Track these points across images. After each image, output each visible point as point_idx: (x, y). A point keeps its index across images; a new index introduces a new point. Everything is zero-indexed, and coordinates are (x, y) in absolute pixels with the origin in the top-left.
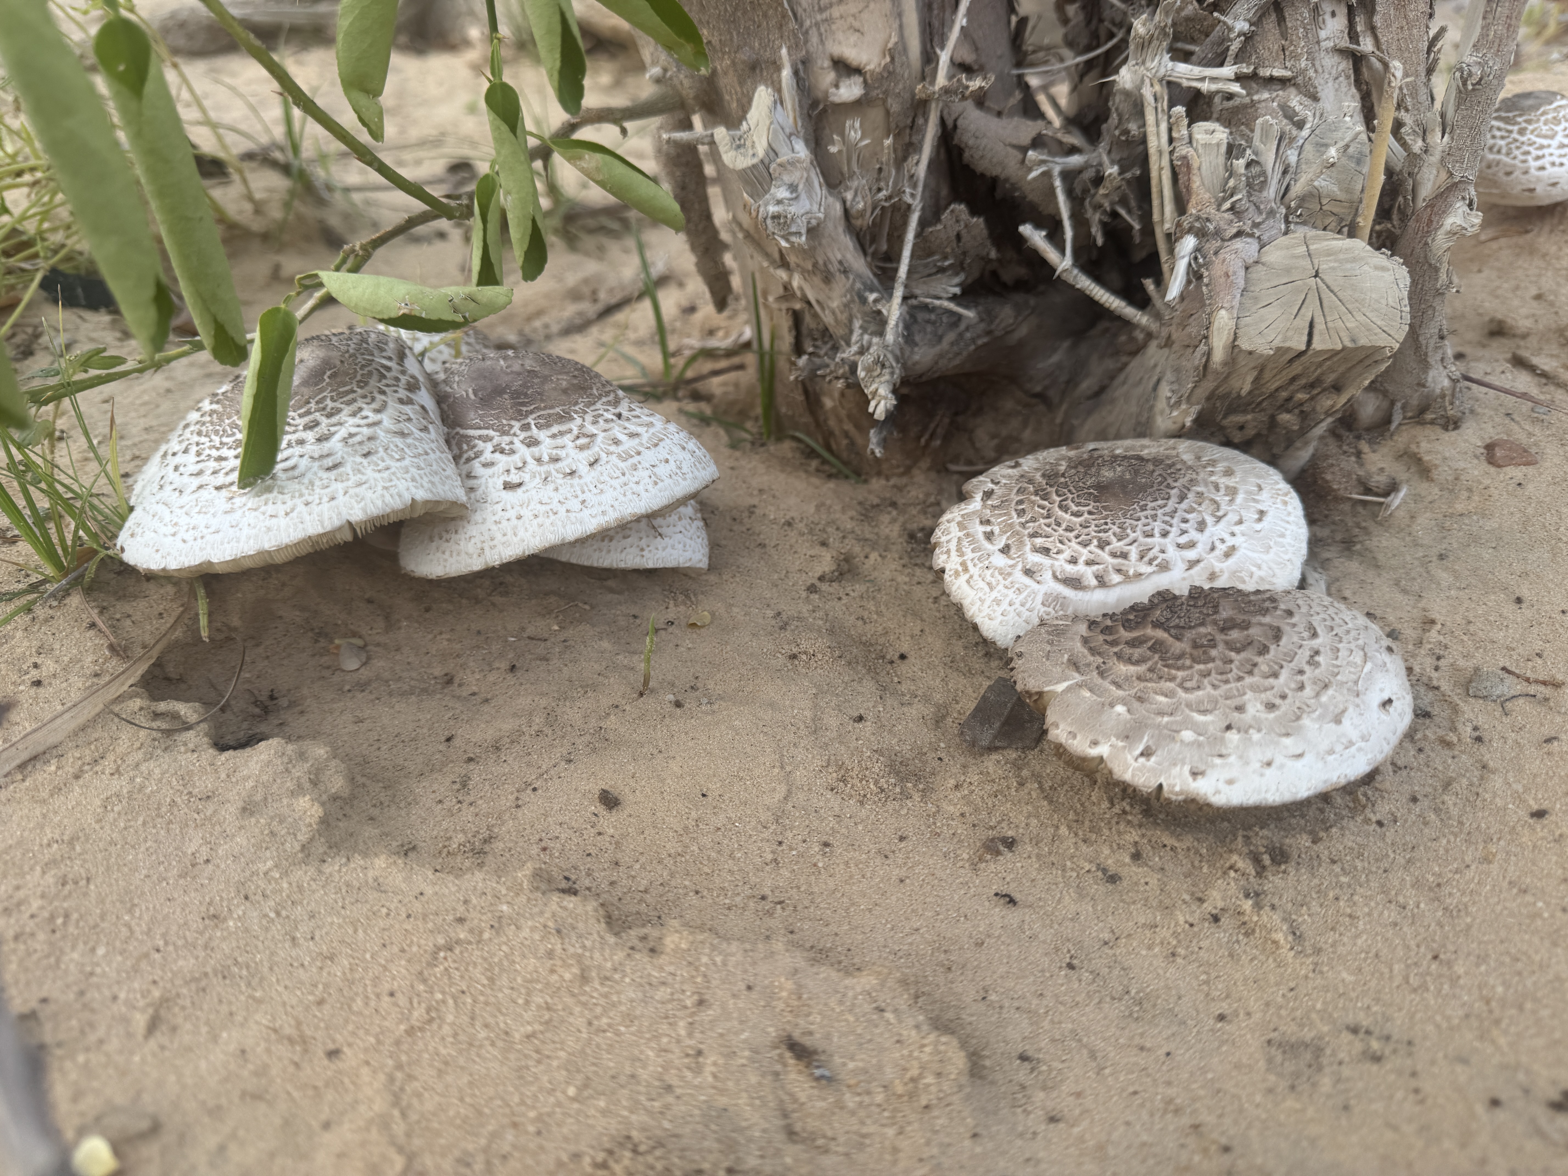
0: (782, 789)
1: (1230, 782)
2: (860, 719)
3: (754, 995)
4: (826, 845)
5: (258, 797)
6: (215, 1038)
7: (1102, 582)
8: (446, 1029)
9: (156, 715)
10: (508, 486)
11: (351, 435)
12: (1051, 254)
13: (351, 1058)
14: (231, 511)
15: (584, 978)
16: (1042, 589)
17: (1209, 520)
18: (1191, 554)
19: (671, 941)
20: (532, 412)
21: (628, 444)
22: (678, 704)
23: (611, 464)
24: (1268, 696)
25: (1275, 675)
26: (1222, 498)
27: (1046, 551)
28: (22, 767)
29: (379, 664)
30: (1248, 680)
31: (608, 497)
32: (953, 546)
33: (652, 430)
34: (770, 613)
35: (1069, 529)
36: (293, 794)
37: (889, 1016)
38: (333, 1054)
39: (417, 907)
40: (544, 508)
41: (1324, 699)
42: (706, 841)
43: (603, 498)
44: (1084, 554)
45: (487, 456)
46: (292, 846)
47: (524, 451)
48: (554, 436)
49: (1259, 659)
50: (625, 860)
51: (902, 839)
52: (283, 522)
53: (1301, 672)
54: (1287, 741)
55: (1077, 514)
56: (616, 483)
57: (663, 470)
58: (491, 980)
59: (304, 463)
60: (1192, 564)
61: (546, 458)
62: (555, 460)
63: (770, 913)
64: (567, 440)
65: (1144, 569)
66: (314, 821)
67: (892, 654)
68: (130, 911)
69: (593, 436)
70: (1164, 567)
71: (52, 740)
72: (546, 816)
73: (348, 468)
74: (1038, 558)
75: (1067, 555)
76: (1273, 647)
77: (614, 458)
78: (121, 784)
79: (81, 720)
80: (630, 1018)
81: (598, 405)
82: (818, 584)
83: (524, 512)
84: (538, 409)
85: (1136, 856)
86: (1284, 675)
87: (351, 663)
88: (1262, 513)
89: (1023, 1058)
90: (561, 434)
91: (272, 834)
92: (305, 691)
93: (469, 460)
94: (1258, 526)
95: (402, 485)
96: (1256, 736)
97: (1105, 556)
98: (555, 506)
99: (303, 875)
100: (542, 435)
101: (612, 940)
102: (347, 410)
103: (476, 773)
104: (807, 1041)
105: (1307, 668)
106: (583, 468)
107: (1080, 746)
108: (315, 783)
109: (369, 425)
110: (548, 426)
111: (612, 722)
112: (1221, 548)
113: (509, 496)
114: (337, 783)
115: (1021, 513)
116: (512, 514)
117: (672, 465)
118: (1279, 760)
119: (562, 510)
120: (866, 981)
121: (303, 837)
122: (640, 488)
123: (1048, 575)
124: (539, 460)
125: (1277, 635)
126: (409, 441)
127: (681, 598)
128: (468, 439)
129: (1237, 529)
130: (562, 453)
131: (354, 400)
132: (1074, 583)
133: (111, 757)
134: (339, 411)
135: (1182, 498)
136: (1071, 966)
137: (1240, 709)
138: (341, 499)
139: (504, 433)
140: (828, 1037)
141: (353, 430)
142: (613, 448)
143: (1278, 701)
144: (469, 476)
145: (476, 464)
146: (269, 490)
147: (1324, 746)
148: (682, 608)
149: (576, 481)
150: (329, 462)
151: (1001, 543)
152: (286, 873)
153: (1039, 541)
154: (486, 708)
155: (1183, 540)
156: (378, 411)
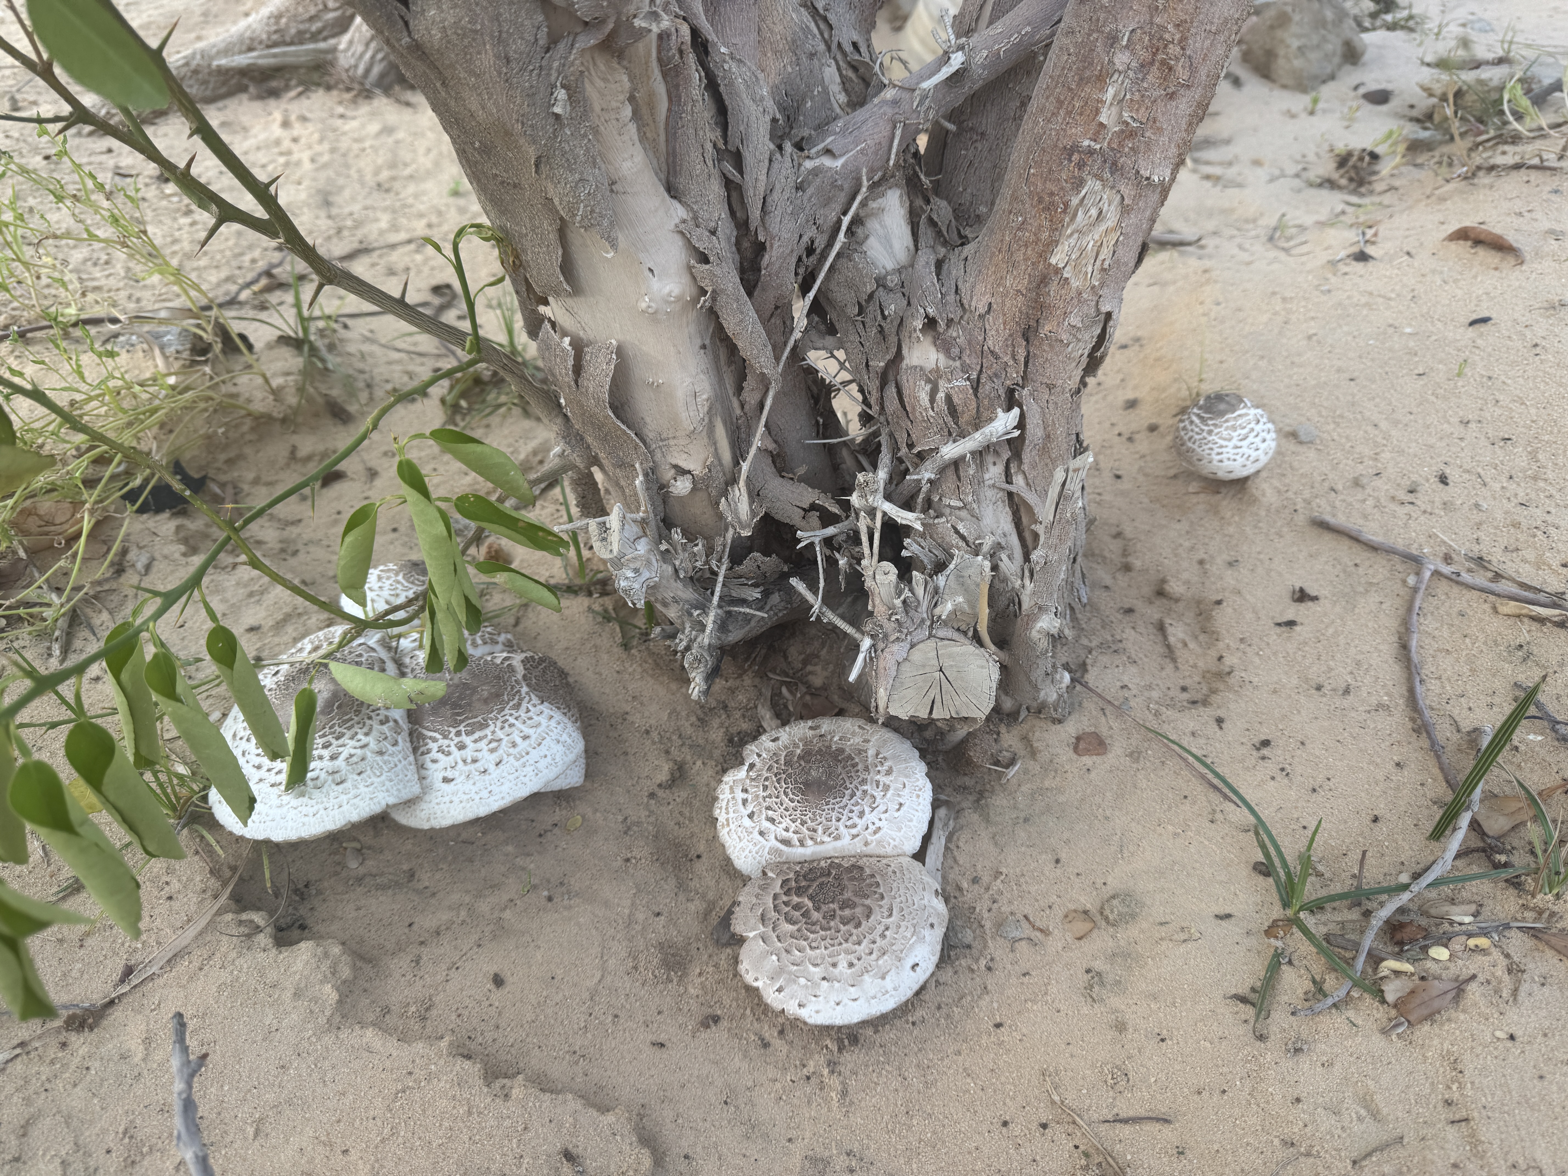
0: (598, 975)
1: (817, 1012)
2: (658, 914)
3: (553, 1125)
4: (616, 1016)
5: (303, 985)
6: (287, 1141)
7: (802, 843)
8: (400, 1140)
9: (240, 923)
10: (446, 780)
11: (351, 756)
12: (809, 596)
13: (354, 1155)
14: (281, 806)
15: (470, 1113)
16: (768, 845)
17: (867, 810)
18: (854, 831)
19: (515, 1092)
20: (462, 721)
21: (522, 745)
22: (550, 899)
23: (510, 763)
24: (852, 958)
25: (859, 943)
26: (878, 794)
27: (772, 820)
28: (169, 961)
29: (370, 863)
30: (845, 945)
31: (505, 788)
32: (724, 804)
33: (539, 730)
34: (620, 818)
35: (786, 809)
36: (322, 982)
37: (618, 1138)
38: (345, 1152)
39: (388, 1063)
40: (466, 797)
41: (880, 962)
42: (550, 1011)
43: (503, 788)
44: (793, 827)
45: (434, 754)
46: (322, 1020)
47: (456, 754)
48: (475, 741)
49: (854, 931)
50: (503, 1025)
51: (659, 1013)
52: (312, 820)
53: (874, 942)
54: (852, 989)
55: (792, 801)
56: (511, 777)
57: (543, 764)
58: (424, 1111)
59: (323, 775)
60: (854, 837)
61: (469, 760)
62: (475, 761)
63: (577, 1063)
64: (482, 744)
65: (826, 839)
66: (333, 1002)
67: (693, 853)
68: (239, 1063)
69: (500, 740)
70: (837, 838)
71: (185, 943)
72: (462, 990)
73: (348, 785)
74: (768, 824)
75: (784, 825)
76: (864, 923)
77: (511, 758)
78: (225, 976)
79: (199, 928)
80: (490, 1136)
81: (507, 711)
82: (657, 789)
83: (454, 799)
84: (467, 718)
85: (781, 1032)
86: (865, 942)
87: (353, 864)
88: (901, 805)
89: (686, 1157)
90: (481, 739)
91: (311, 1012)
92: (326, 884)
93: (423, 754)
94: (896, 814)
95: (381, 795)
96: (836, 985)
97: (804, 829)
98: (473, 795)
99: (328, 1039)
100: (467, 740)
101: (485, 1090)
102: (349, 734)
103: (426, 953)
104: (574, 1151)
105: (878, 939)
106: (492, 767)
107: (749, 979)
108: (333, 974)
109: (362, 747)
110: (472, 733)
111: (507, 914)
112: (872, 828)
113: (445, 786)
114: (346, 972)
115: (765, 788)
116: (447, 799)
117: (549, 759)
118: (845, 1001)
119: (477, 798)
120: (610, 1118)
121: (328, 1013)
122: (526, 780)
123: (772, 837)
124: (464, 761)
125: (869, 914)
126: (386, 757)
127: (564, 804)
128: (424, 737)
129: (883, 816)
130: (479, 755)
131: (352, 726)
132: (786, 842)
133: (218, 955)
134: (343, 735)
135: (853, 795)
136: (726, 1103)
137: (834, 965)
138: (345, 807)
139: (445, 737)
140: (585, 1149)
141: (353, 751)
142: (511, 750)
143: (855, 961)
144: (422, 766)
145: (428, 757)
146: (302, 795)
147: (872, 992)
148: (564, 812)
149: (487, 777)
150: (337, 777)
151: (750, 808)
152: (319, 1039)
153: (770, 813)
154: (433, 901)
155: (849, 823)
156: (366, 734)
